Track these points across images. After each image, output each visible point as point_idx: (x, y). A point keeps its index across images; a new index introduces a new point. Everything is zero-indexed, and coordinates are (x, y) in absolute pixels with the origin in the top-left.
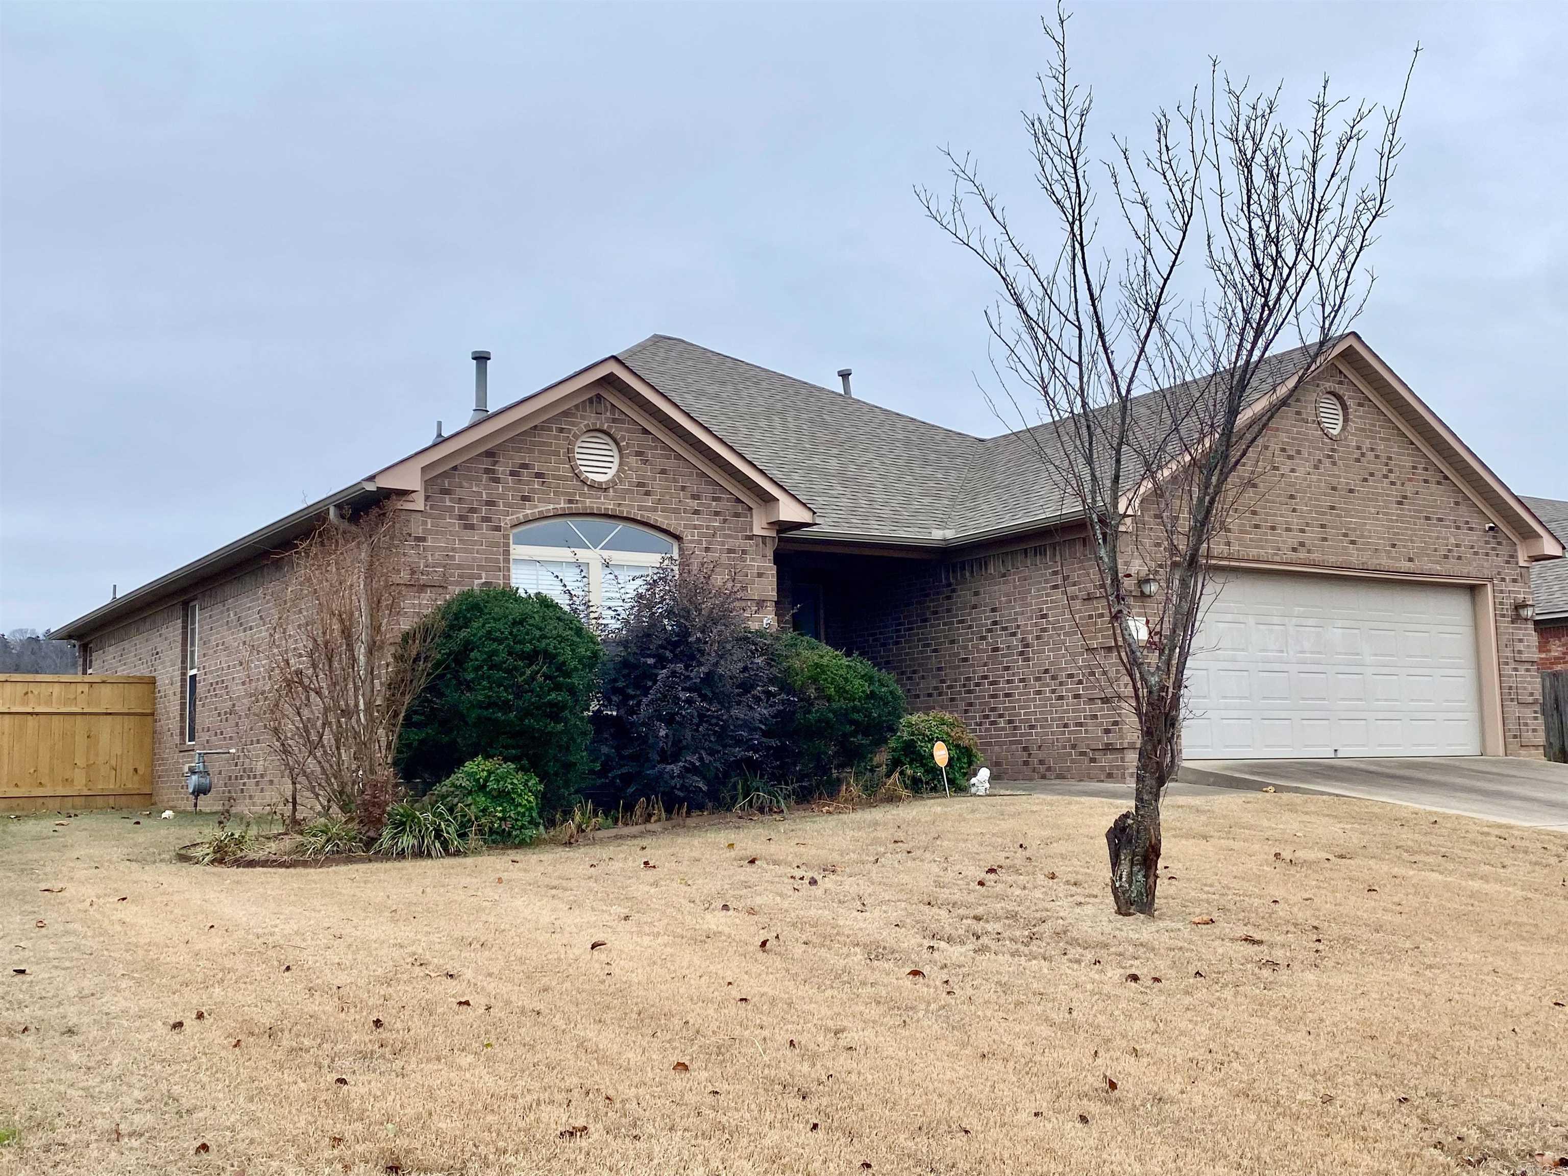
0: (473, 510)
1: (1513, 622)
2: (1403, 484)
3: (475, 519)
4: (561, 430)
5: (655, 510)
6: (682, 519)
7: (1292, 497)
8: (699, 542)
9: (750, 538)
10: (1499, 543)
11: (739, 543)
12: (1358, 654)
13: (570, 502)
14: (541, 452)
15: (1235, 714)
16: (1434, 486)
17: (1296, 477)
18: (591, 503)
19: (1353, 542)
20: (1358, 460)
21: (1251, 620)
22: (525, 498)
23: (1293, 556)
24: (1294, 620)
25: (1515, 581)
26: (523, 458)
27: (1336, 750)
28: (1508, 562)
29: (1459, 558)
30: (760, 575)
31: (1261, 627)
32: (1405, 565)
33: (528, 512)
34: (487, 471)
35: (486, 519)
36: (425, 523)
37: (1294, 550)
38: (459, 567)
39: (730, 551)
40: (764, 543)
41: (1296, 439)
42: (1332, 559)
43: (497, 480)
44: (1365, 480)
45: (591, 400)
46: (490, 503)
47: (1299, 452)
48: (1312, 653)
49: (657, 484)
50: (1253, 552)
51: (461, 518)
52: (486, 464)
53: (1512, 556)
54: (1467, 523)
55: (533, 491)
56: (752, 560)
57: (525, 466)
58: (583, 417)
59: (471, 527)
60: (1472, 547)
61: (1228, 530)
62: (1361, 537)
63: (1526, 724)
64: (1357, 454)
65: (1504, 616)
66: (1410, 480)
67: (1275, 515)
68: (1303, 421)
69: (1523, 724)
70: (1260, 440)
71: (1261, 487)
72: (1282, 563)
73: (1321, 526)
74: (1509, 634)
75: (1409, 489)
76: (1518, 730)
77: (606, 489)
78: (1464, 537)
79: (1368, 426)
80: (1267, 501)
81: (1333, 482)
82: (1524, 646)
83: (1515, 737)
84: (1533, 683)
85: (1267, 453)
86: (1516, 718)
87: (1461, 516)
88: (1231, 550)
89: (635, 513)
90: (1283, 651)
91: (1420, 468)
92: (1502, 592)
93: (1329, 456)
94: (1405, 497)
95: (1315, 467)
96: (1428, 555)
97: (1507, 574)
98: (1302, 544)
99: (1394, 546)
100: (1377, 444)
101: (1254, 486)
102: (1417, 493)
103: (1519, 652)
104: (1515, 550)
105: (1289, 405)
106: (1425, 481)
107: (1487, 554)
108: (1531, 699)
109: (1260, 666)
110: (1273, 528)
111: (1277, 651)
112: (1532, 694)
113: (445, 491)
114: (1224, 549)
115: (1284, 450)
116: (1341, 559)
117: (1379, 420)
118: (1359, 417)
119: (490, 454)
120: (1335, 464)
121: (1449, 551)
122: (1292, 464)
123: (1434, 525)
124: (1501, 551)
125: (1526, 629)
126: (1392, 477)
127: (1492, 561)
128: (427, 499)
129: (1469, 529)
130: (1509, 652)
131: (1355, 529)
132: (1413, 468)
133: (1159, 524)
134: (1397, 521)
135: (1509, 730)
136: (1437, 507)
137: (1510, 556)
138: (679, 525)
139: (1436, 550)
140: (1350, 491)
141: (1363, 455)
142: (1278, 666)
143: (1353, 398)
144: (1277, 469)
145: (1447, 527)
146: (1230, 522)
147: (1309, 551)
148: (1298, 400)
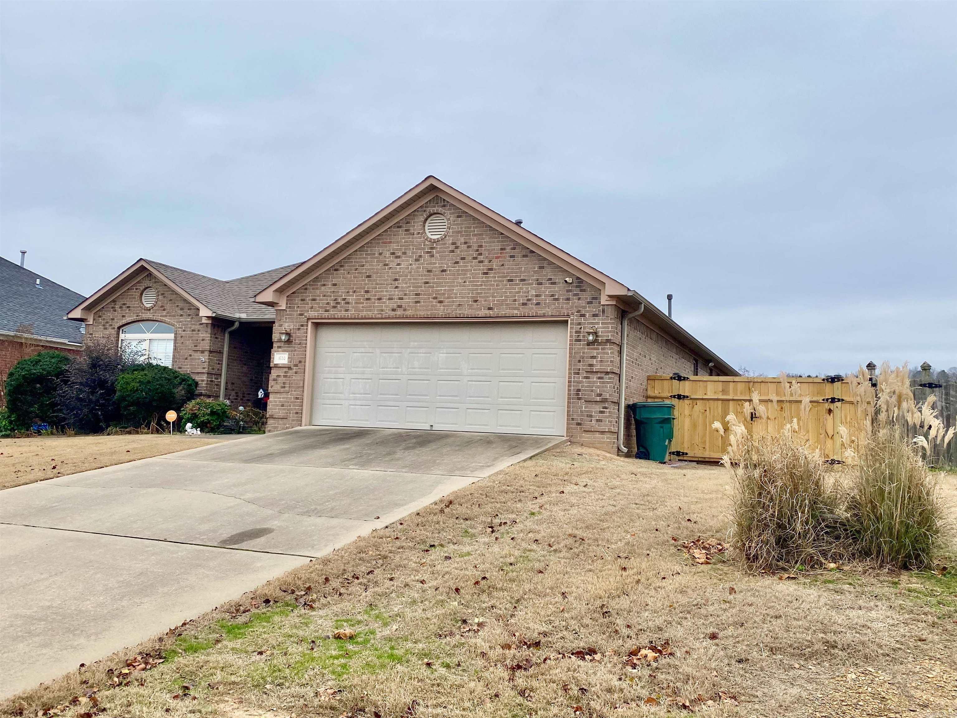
0: (107, 322)
2: (490, 261)
3: (107, 325)
4: (137, 289)
5: (166, 316)
6: (176, 319)
7: (396, 280)
8: (181, 328)
9: (201, 324)
10: (584, 291)
11: (197, 327)
12: (458, 369)
13: (137, 316)
14: (130, 298)
15: (359, 402)
16: (519, 259)
17: (400, 268)
18: (145, 316)
19: (441, 302)
20: (453, 251)
21: (378, 351)
22: (123, 316)
23: (392, 314)
24: (409, 350)
25: (595, 315)
26: (124, 301)
27: (432, 426)
28: (589, 303)
29: (538, 304)
30: (203, 340)
31: (384, 355)
32: (484, 312)
33: (124, 321)
34: (113, 308)
35: (111, 325)
36: (93, 328)
37: (394, 310)
39: (193, 331)
40: (207, 326)
41: (404, 246)
42: (422, 313)
43: (115, 311)
44: (457, 263)
45: (147, 275)
46: (113, 319)
47: (404, 253)
48: (420, 368)
49: (168, 306)
50: (364, 314)
51: (104, 325)
53: (596, 298)
54: (550, 279)
55: (126, 313)
56: (202, 334)
57: (124, 304)
58: (144, 283)
60: (553, 295)
61: (348, 303)
62: (448, 298)
63: (591, 416)
64: (452, 247)
65: (580, 341)
66: (497, 258)
67: (382, 291)
68: (411, 234)
69: (587, 416)
70: (377, 250)
71: (374, 277)
72: (382, 318)
73: (416, 295)
74: (583, 353)
75: (495, 264)
76: (582, 420)
77: (150, 310)
78: (547, 289)
79: (463, 229)
80: (377, 284)
81: (430, 267)
82: (597, 362)
83: (579, 424)
84: (603, 387)
85: (381, 257)
86: (581, 411)
87: (544, 275)
88: (349, 314)
89: (159, 318)
90: (398, 368)
91: (508, 249)
92: (579, 324)
93: (428, 252)
94: (491, 269)
95: (417, 260)
96: (507, 304)
97: (588, 311)
98: (400, 306)
99: (476, 301)
100: (470, 239)
101: (369, 277)
102: (503, 265)
103: (591, 365)
104: (600, 294)
105: (399, 227)
106: (511, 257)
107: (568, 299)
108: (598, 399)
109: (381, 376)
110: (379, 299)
111: (394, 368)
112: (600, 395)
113: (100, 317)
114: (343, 313)
115: (393, 254)
116: (429, 313)
117: (474, 224)
118: (457, 224)
119: (114, 301)
120: (432, 256)
121: (529, 300)
122: (398, 261)
123: (517, 285)
124: (583, 295)
125: (602, 349)
126: (481, 258)
127: (573, 303)
128: (94, 320)
129: (552, 283)
130: (581, 366)
131: (444, 294)
132: (502, 249)
133: (304, 304)
134: (481, 285)
135: (573, 419)
136: (521, 272)
137: (593, 298)
138: (174, 321)
139: (515, 300)
140: (443, 271)
141: (457, 248)
142: (394, 377)
143: (453, 213)
144: (387, 265)
145: (529, 284)
146: (350, 299)
147: (405, 310)
148: (408, 223)
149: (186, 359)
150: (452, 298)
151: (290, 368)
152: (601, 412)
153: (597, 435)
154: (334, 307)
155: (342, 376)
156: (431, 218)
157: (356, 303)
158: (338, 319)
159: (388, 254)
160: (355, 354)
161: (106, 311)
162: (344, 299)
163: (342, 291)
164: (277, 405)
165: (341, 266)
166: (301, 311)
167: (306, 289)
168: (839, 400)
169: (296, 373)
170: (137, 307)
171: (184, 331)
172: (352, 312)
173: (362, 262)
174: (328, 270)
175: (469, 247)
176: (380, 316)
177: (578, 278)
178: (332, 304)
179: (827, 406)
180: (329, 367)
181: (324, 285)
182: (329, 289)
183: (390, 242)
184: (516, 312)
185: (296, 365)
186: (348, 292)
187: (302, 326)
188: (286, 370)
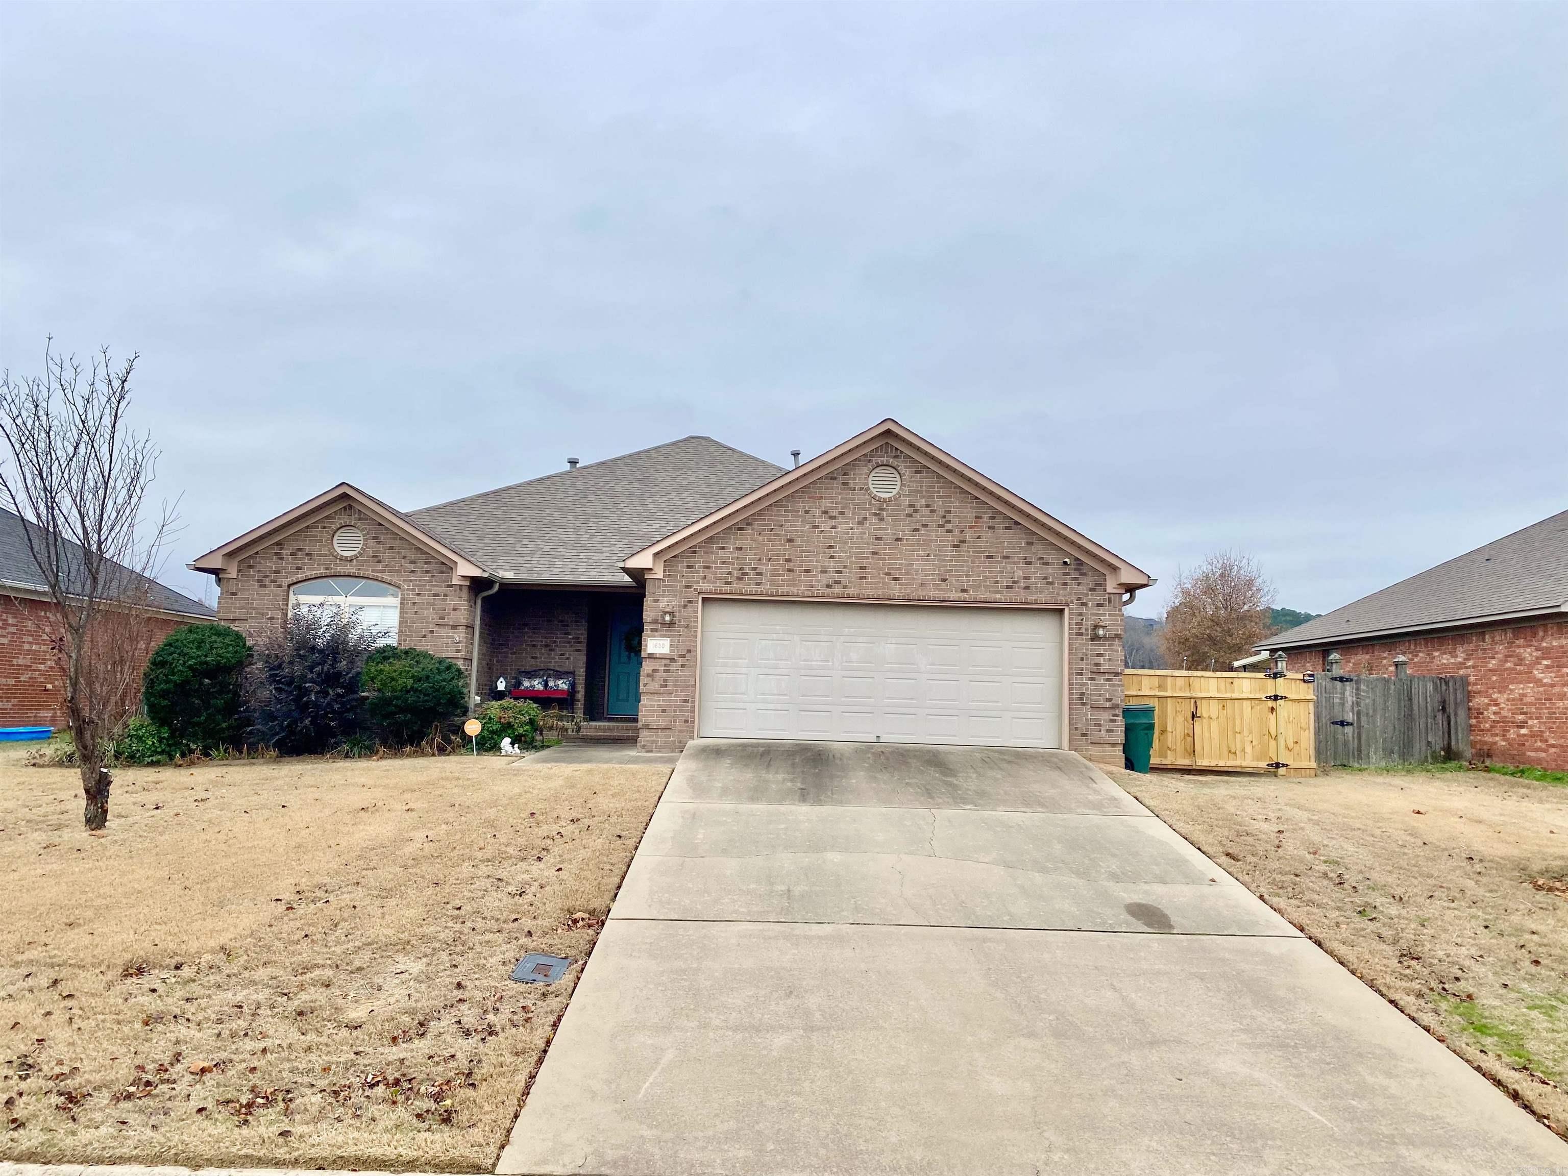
0: (266, 577)
1: (1092, 640)
2: (962, 531)
3: (267, 581)
4: (324, 527)
5: (383, 571)
6: (402, 576)
7: (831, 547)
8: (413, 590)
9: (451, 586)
10: (1084, 574)
11: (442, 590)
12: (913, 664)
13: (327, 569)
14: (310, 541)
15: (772, 706)
16: (1000, 531)
17: (836, 533)
18: (340, 569)
19: (895, 579)
20: (910, 515)
21: (797, 638)
22: (298, 568)
23: (827, 591)
24: (842, 639)
25: (1099, 605)
26: (298, 545)
27: (879, 738)
28: (1091, 590)
29: (1027, 588)
30: (455, 610)
31: (807, 643)
32: (957, 595)
33: (300, 576)
34: (276, 554)
35: (275, 581)
36: (237, 585)
37: (828, 586)
38: (254, 609)
39: (435, 595)
40: (461, 590)
41: (841, 503)
42: (870, 593)
43: (282, 559)
44: (917, 530)
45: (345, 508)
46: (277, 572)
47: (842, 513)
48: (860, 663)
49: (386, 556)
50: (785, 589)
51: (259, 581)
52: (276, 549)
53: (1100, 585)
54: (1042, 558)
55: (305, 564)
56: (451, 600)
57: (300, 550)
58: (339, 519)
59: (265, 586)
60: (1045, 578)
61: (761, 574)
62: (907, 574)
63: (1100, 725)
64: (909, 510)
65: (1081, 634)
66: (971, 527)
67: (810, 561)
68: (850, 489)
69: (1095, 725)
70: (801, 506)
71: (798, 541)
72: (813, 597)
73: (861, 568)
74: (1087, 649)
75: (969, 535)
76: (1087, 729)
77: (351, 561)
78: (1036, 571)
79: (924, 489)
80: (803, 551)
81: (880, 533)
82: (1104, 660)
83: (1084, 735)
84: (1113, 691)
85: (807, 516)
86: (1087, 720)
87: (1034, 553)
88: (761, 588)
89: (371, 574)
90: (828, 661)
91: (985, 518)
92: (1081, 614)
93: (875, 514)
94: (963, 542)
95: (860, 523)
96: (986, 587)
97: (1090, 600)
98: (838, 582)
99: (945, 580)
100: (934, 502)
101: (790, 540)
102: (979, 537)
103: (1097, 664)
104: (1105, 580)
105: (835, 478)
106: (990, 527)
107: (1065, 584)
108: (1108, 705)
109: (803, 672)
110: (807, 571)
111: (822, 661)
112: (1110, 700)
113: (250, 567)
114: (753, 588)
115: (826, 512)
116: (880, 592)
117: (938, 483)
118: (916, 482)
119: (278, 544)
120: (882, 519)
121: (1014, 582)
122: (833, 522)
123: (997, 562)
124: (1084, 580)
125: (1109, 645)
126: (949, 526)
127: (1071, 589)
128: (239, 571)
129: (1044, 564)
130: (1083, 665)
131: (899, 569)
132: (977, 517)
133: (692, 572)
134: (951, 560)
135: (1076, 729)
136: (1003, 547)
137: (1097, 585)
138: (400, 580)
139: (997, 582)
140: (897, 540)
141: (916, 511)
142: (821, 673)
143: (909, 467)
144: (817, 527)
145: (1014, 563)
146: (762, 568)
147: (845, 587)
148: (845, 474)
149: (424, 636)
150: (912, 575)
151: (672, 660)
152: (1112, 720)
153: (1107, 747)
154: (739, 579)
155: (744, 670)
156: (877, 470)
157: (772, 575)
158: (747, 594)
159: (818, 513)
160: (764, 642)
161: (262, 558)
162: (755, 569)
163: (750, 557)
164: (654, 711)
165: (748, 524)
166: (689, 582)
167: (695, 552)
168: (1282, 698)
169: (683, 666)
170: (326, 555)
171: (418, 595)
172: (766, 587)
173: (778, 521)
174: (729, 528)
175: (932, 511)
176: (810, 594)
177: (1077, 559)
178: (736, 574)
179: (1270, 704)
180: (722, 658)
181: (723, 548)
182: (730, 552)
183: (821, 497)
184: (998, 596)
185: (683, 656)
186: (760, 560)
187: (690, 602)
188: (668, 662)
